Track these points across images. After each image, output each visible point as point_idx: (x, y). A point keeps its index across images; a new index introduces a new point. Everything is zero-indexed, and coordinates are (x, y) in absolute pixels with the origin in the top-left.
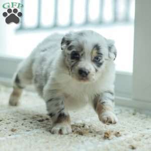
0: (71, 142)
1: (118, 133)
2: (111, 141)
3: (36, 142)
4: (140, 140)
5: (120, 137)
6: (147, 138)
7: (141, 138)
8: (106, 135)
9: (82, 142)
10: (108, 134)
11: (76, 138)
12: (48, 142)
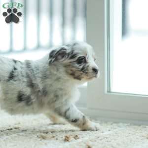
0: (36, 144)
1: (77, 136)
2: (71, 143)
3: (6, 145)
4: (95, 141)
5: (78, 140)
6: (101, 140)
7: (96, 139)
8: (67, 138)
9: (46, 144)
10: (68, 138)
11: (41, 142)
12: (16, 145)
